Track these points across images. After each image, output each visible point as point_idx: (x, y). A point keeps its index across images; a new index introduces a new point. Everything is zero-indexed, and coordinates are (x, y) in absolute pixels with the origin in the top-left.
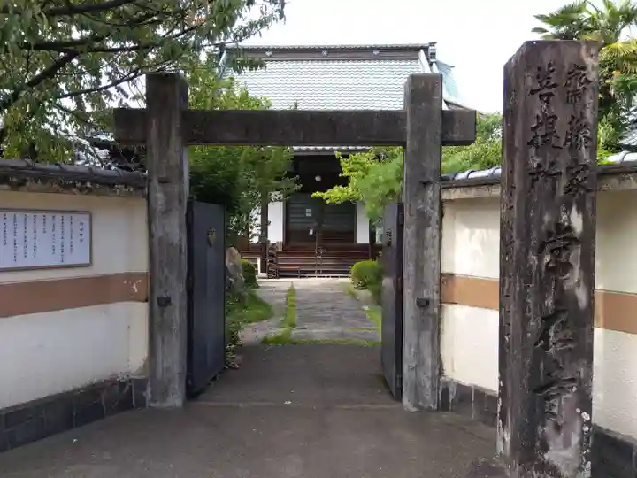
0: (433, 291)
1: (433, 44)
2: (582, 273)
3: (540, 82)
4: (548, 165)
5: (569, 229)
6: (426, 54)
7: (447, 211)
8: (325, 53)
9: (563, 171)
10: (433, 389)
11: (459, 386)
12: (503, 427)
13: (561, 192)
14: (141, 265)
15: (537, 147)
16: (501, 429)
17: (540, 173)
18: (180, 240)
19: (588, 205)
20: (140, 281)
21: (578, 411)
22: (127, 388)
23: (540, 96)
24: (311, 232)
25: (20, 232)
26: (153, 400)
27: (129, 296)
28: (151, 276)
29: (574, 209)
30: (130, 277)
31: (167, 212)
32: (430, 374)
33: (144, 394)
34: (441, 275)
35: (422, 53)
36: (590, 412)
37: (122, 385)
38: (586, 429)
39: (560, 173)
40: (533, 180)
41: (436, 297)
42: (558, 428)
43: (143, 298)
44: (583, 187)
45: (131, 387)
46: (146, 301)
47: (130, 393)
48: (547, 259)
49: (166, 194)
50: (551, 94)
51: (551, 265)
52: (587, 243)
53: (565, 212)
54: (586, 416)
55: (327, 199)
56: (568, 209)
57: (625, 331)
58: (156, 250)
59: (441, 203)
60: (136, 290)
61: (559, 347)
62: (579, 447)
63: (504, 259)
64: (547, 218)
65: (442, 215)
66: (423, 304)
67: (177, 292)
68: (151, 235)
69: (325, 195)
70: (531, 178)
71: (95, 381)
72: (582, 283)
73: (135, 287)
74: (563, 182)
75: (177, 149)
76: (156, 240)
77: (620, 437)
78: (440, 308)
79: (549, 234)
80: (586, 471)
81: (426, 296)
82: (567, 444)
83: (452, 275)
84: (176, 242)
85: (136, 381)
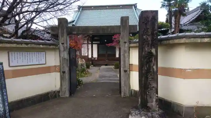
0: (128, 68)
1: (136, 4)
2: (155, 63)
3: (145, 20)
4: (147, 39)
5: (151, 53)
6: (134, 7)
7: (131, 49)
9: (150, 40)
10: (128, 91)
11: (134, 90)
13: (150, 45)
14: (58, 64)
17: (145, 41)
18: (67, 58)
20: (58, 67)
21: (155, 94)
25: (29, 56)
26: (62, 96)
27: (55, 71)
28: (60, 66)
29: (153, 49)
30: (55, 66)
31: (64, 51)
32: (127, 88)
33: (60, 94)
34: (130, 64)
37: (54, 92)
38: (157, 98)
40: (144, 43)
41: (128, 70)
44: (155, 44)
45: (56, 92)
46: (59, 72)
47: (56, 94)
54: (157, 95)
57: (170, 76)
59: (129, 47)
61: (150, 80)
62: (155, 102)
65: (129, 50)
66: (125, 71)
67: (67, 69)
68: (60, 57)
71: (48, 91)
72: (155, 65)
73: (57, 69)
74: (150, 43)
77: (169, 101)
78: (129, 72)
79: (147, 54)
80: (157, 107)
81: (126, 70)
82: (152, 102)
83: (132, 64)
84: (66, 58)
85: (58, 91)
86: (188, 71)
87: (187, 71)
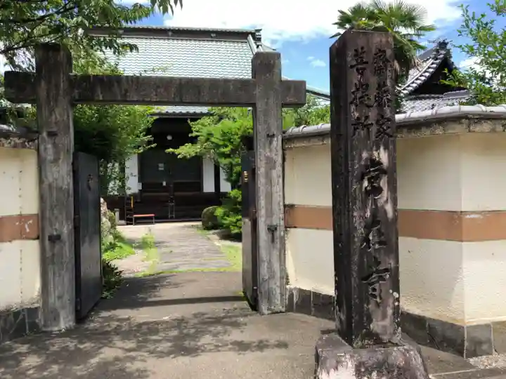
0: (280, 218)
1: (259, 31)
2: (389, 193)
3: (357, 60)
4: (363, 118)
5: (380, 163)
6: (254, 38)
7: (288, 156)
8: (170, 33)
9: (374, 122)
10: (282, 295)
11: (301, 291)
12: (340, 311)
13: (373, 137)
14: (32, 207)
15: (356, 106)
16: (338, 313)
17: (358, 124)
18: (68, 184)
19: (391, 147)
20: (31, 222)
21: (391, 291)
22: (21, 317)
23: (357, 70)
24: (164, 184)
26: (44, 326)
27: (22, 236)
28: (41, 217)
29: (382, 149)
30: (22, 218)
31: (56, 160)
32: (278, 284)
33: (37, 321)
34: (285, 206)
35: (250, 37)
36: (398, 292)
37: (17, 314)
38: (396, 304)
39: (372, 124)
40: (355, 129)
41: (282, 223)
42: (378, 305)
43: (35, 236)
44: (388, 134)
45: (24, 315)
46: (38, 238)
47: (24, 319)
48: (366, 183)
49: (55, 145)
50: (364, 69)
51: (368, 188)
52: (391, 172)
53: (376, 150)
54: (396, 295)
55: (179, 154)
56: (378, 148)
57: (419, 237)
58: (47, 194)
60: (28, 230)
61: (377, 246)
62: (392, 317)
63: (336, 187)
64: (365, 155)
65: (284, 159)
66: (272, 230)
67: (66, 230)
68: (41, 181)
69: (177, 151)
70: (353, 127)
72: (389, 200)
73: (26, 226)
74: (374, 129)
75: (65, 107)
76: (45, 185)
78: (286, 232)
79: (367, 167)
80: (398, 334)
81: (274, 223)
82: (384, 316)
83: (293, 206)
84: (65, 187)
85: (29, 310)
86: (472, 216)
87: (468, 216)
